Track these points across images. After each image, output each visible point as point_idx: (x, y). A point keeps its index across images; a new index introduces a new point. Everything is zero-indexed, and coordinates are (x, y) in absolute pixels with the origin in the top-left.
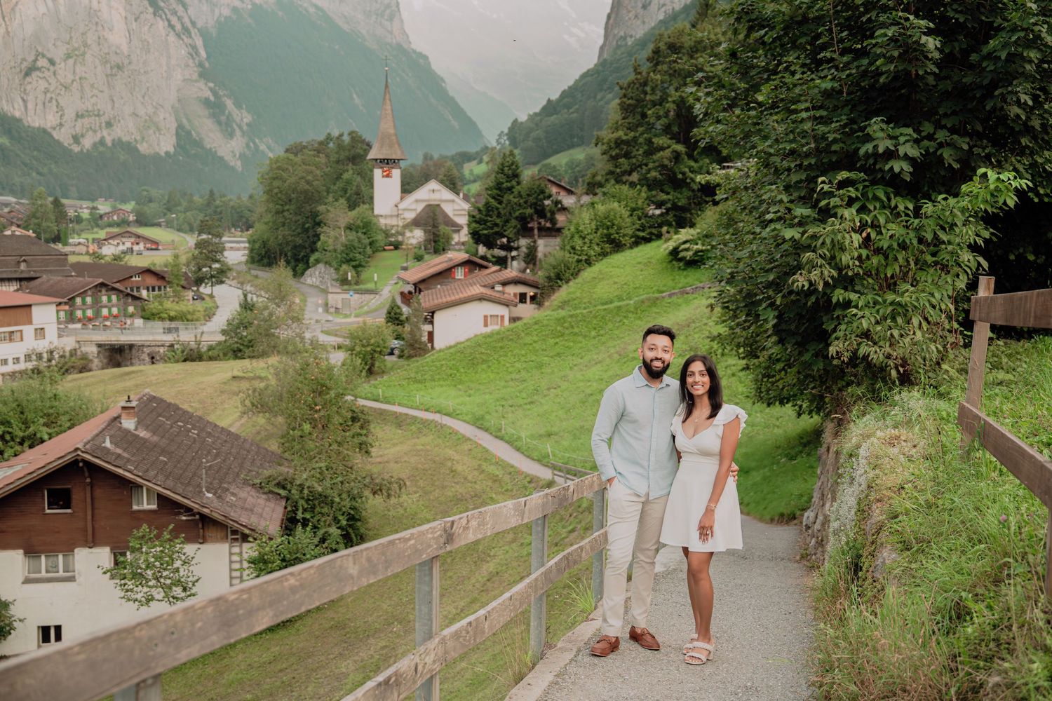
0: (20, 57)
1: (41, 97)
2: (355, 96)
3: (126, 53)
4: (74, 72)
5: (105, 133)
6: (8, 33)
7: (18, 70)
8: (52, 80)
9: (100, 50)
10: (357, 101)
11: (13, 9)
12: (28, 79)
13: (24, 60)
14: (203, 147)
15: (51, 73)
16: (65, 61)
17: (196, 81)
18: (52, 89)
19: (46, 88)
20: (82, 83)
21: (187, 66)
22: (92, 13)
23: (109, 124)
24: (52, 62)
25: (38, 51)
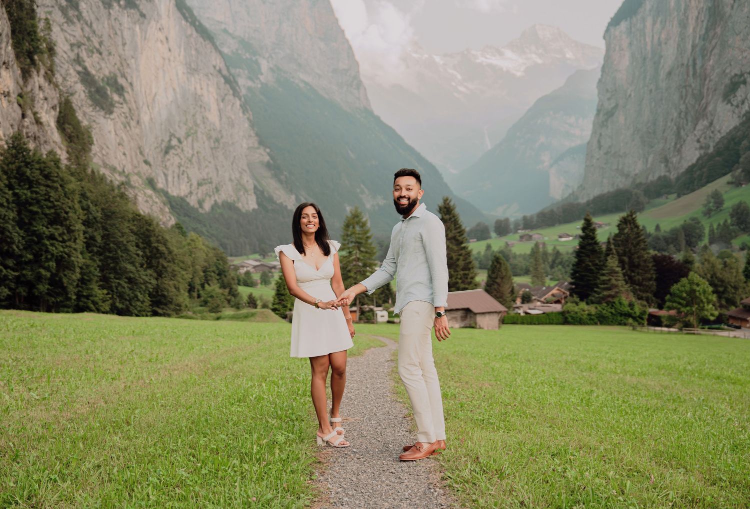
0: (160, 139)
1: (177, 170)
2: (350, 152)
3: (218, 129)
4: (193, 148)
5: (216, 198)
6: (151, 119)
7: (160, 149)
8: (182, 156)
9: (205, 128)
10: (352, 155)
11: (153, 100)
12: (168, 157)
13: (163, 141)
14: (274, 202)
15: (179, 151)
16: (186, 138)
17: (258, 148)
18: (183, 163)
19: (179, 163)
20: (198, 156)
21: (250, 136)
22: (197, 98)
23: (217, 190)
24: (180, 141)
25: (170, 133)
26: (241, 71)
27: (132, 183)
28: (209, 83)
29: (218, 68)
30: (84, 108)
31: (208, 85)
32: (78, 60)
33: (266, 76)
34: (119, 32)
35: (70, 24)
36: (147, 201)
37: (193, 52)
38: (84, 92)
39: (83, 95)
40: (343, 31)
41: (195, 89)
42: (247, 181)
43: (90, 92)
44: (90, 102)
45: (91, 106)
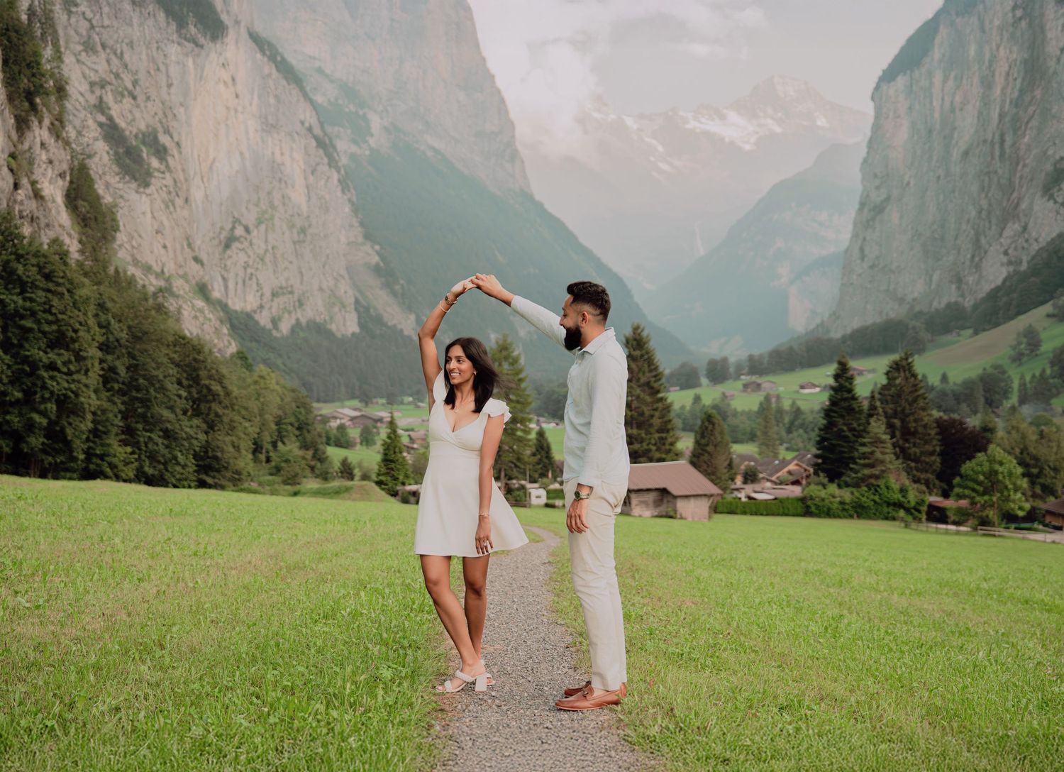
0: (218, 225)
1: (241, 273)
2: (497, 253)
3: (305, 214)
4: (266, 241)
5: (299, 315)
6: (206, 196)
7: (217, 241)
8: (250, 253)
9: (286, 212)
10: (501, 259)
11: (211, 168)
12: (229, 252)
13: (222, 228)
14: (385, 325)
15: (246, 244)
16: (257, 227)
17: (363, 244)
18: (251, 263)
19: (245, 262)
20: (274, 253)
21: (351, 226)
22: (276, 168)
23: (301, 304)
24: (247, 230)
25: (234, 217)
26: (341, 129)
27: (175, 289)
28: (294, 146)
29: (307, 125)
30: (108, 178)
31: (292, 149)
32: (101, 107)
33: (378, 139)
34: (162, 68)
35: (90, 53)
36: (196, 317)
37: (272, 101)
38: (108, 153)
39: (106, 158)
40: (493, 77)
41: (273, 153)
42: (346, 292)
43: (116, 153)
44: (117, 169)
45: (117, 174)
